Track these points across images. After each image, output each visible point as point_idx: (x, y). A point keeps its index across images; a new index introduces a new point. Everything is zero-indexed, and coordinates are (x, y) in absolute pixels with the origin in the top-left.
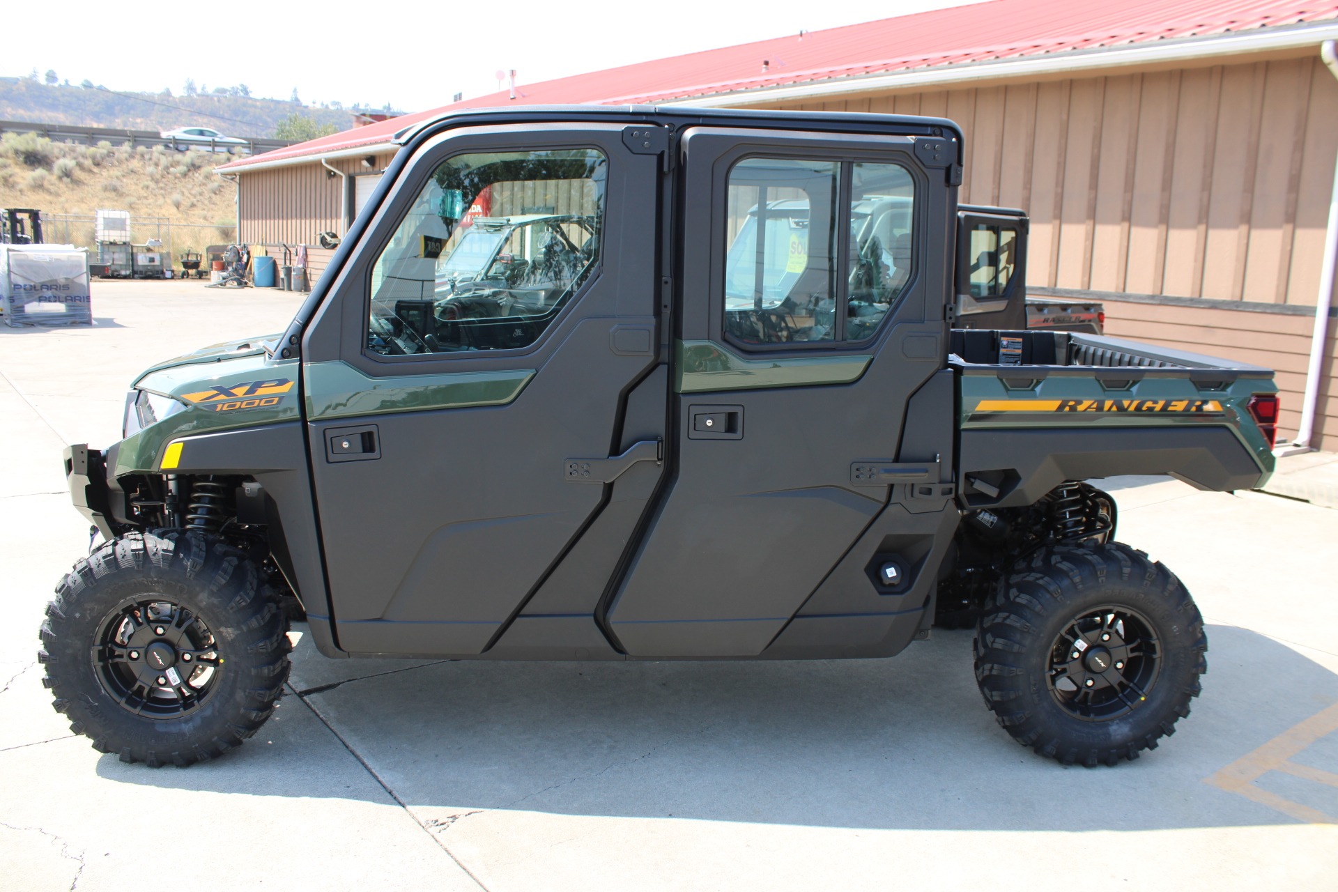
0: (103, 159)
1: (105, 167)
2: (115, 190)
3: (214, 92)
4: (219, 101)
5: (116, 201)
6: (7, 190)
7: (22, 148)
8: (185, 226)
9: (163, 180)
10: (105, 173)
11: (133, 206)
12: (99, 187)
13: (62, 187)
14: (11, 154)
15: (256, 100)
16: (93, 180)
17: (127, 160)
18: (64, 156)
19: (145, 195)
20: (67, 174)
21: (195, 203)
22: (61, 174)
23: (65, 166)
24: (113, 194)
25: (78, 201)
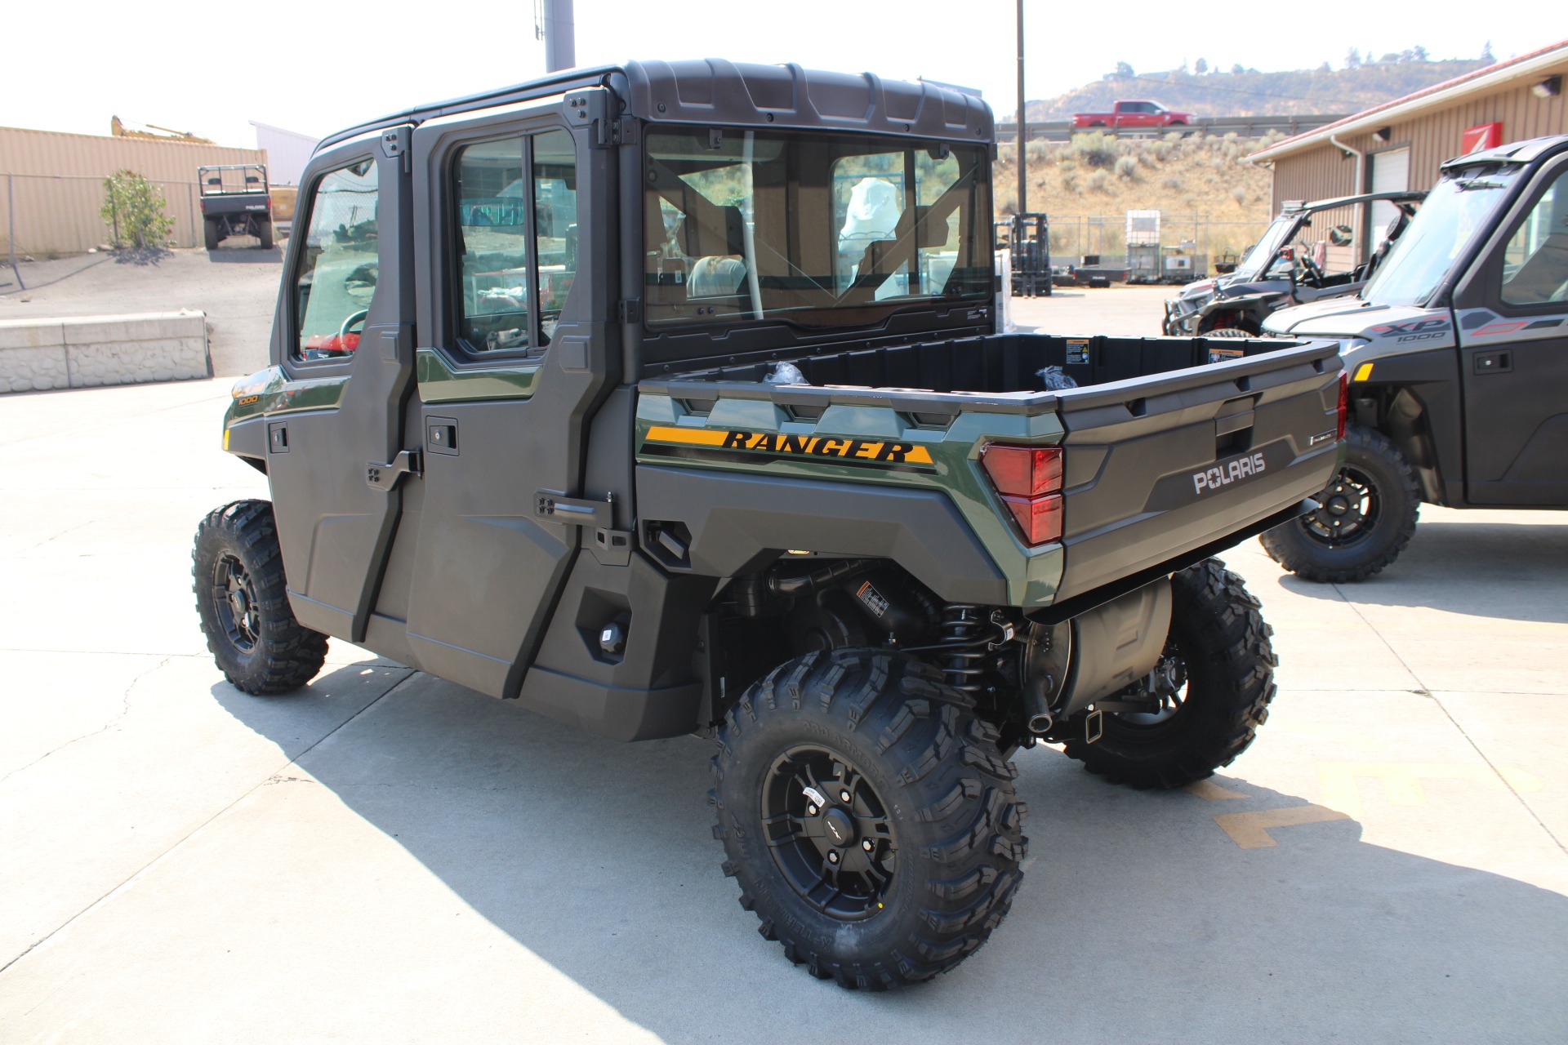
0: (1168, 152)
1: (1169, 162)
2: (1175, 186)
3: (1382, 60)
4: (1387, 70)
5: (1174, 198)
6: (1068, 193)
7: (1087, 148)
8: (1243, 224)
9: (1230, 172)
10: (1168, 168)
11: (1191, 203)
12: (1158, 185)
13: (1122, 186)
14: (1077, 156)
15: (1435, 64)
16: (1154, 178)
17: (1194, 152)
18: (1129, 153)
19: (1207, 190)
20: (1128, 172)
21: (1261, 196)
22: (1122, 173)
23: (1127, 163)
24: (1171, 192)
25: (1134, 201)
